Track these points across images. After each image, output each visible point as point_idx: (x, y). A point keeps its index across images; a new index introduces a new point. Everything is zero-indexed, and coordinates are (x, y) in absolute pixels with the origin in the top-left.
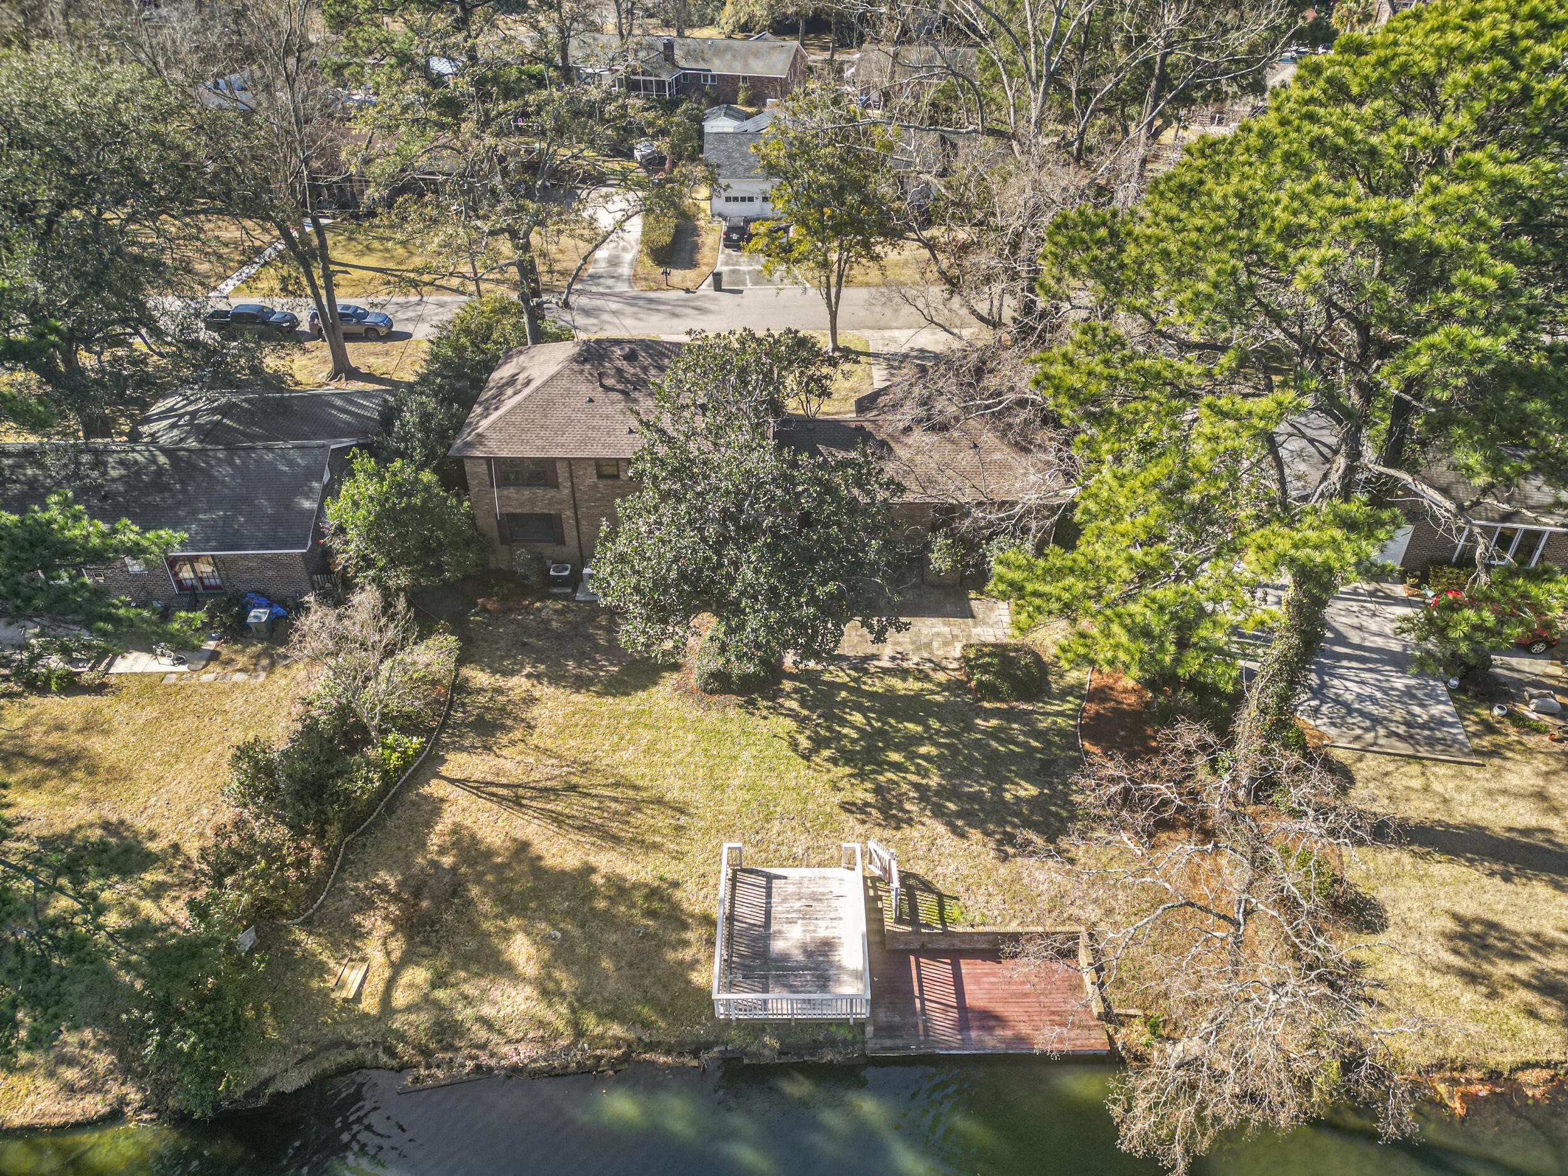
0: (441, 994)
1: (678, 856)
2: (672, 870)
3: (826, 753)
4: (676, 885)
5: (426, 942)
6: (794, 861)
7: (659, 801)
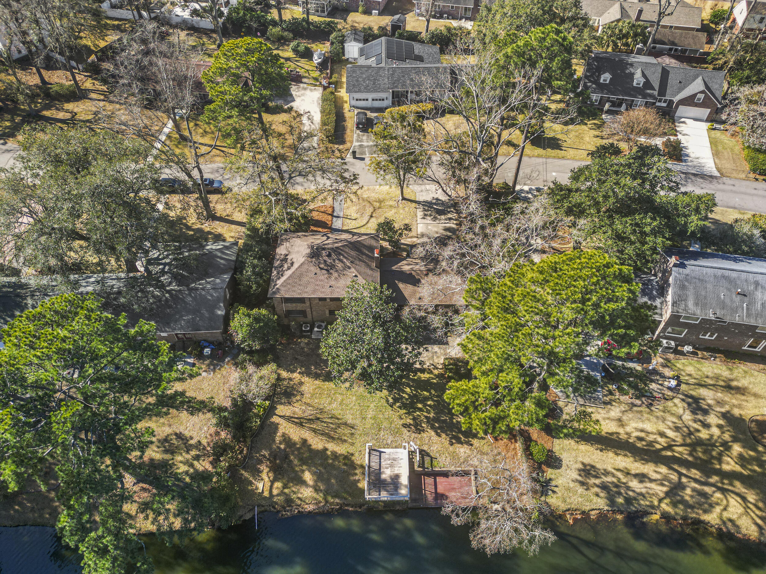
0: (286, 491)
1: (353, 444)
2: (351, 450)
3: (398, 404)
4: (352, 455)
5: (280, 474)
6: (388, 446)
7: (346, 424)
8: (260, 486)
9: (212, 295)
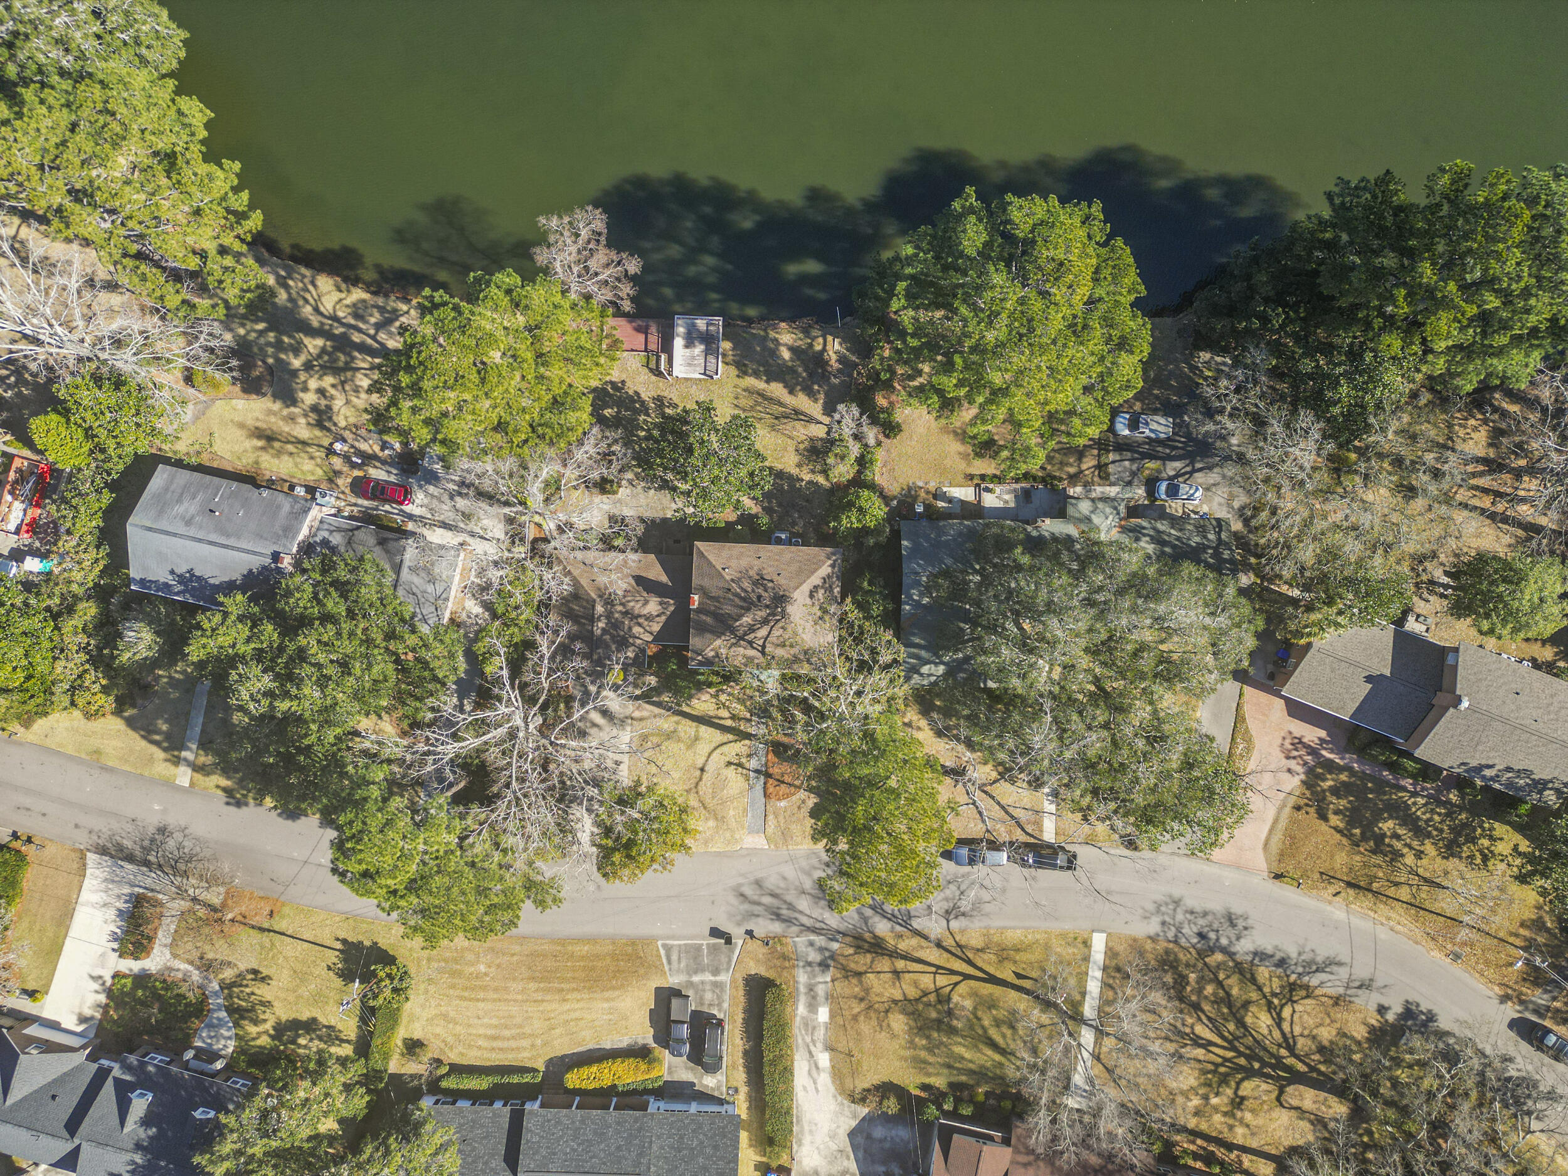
0: (809, 341)
1: (737, 388)
2: (739, 382)
4: (738, 376)
5: (817, 358)
6: (696, 381)
8: (837, 347)
9: (919, 565)
